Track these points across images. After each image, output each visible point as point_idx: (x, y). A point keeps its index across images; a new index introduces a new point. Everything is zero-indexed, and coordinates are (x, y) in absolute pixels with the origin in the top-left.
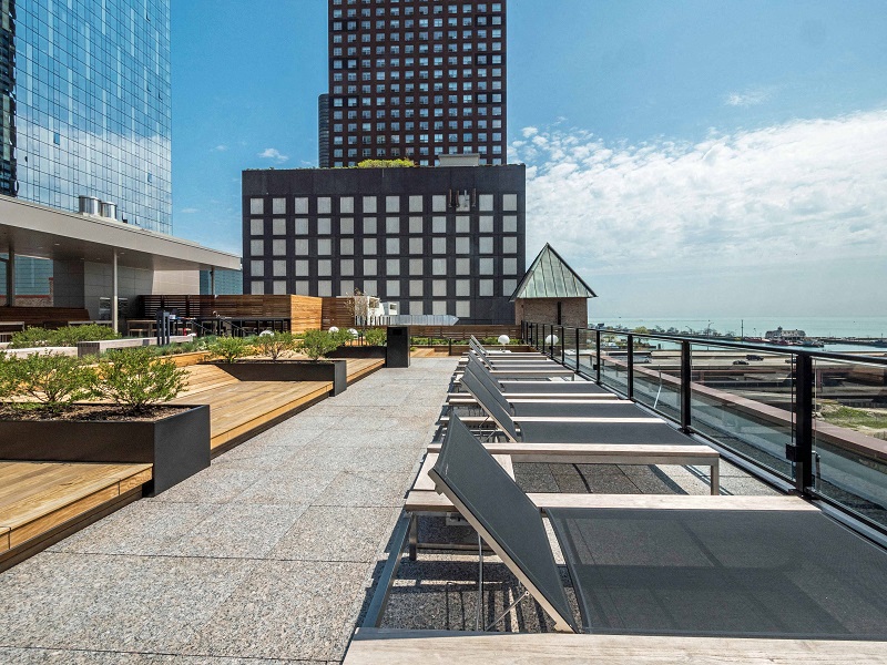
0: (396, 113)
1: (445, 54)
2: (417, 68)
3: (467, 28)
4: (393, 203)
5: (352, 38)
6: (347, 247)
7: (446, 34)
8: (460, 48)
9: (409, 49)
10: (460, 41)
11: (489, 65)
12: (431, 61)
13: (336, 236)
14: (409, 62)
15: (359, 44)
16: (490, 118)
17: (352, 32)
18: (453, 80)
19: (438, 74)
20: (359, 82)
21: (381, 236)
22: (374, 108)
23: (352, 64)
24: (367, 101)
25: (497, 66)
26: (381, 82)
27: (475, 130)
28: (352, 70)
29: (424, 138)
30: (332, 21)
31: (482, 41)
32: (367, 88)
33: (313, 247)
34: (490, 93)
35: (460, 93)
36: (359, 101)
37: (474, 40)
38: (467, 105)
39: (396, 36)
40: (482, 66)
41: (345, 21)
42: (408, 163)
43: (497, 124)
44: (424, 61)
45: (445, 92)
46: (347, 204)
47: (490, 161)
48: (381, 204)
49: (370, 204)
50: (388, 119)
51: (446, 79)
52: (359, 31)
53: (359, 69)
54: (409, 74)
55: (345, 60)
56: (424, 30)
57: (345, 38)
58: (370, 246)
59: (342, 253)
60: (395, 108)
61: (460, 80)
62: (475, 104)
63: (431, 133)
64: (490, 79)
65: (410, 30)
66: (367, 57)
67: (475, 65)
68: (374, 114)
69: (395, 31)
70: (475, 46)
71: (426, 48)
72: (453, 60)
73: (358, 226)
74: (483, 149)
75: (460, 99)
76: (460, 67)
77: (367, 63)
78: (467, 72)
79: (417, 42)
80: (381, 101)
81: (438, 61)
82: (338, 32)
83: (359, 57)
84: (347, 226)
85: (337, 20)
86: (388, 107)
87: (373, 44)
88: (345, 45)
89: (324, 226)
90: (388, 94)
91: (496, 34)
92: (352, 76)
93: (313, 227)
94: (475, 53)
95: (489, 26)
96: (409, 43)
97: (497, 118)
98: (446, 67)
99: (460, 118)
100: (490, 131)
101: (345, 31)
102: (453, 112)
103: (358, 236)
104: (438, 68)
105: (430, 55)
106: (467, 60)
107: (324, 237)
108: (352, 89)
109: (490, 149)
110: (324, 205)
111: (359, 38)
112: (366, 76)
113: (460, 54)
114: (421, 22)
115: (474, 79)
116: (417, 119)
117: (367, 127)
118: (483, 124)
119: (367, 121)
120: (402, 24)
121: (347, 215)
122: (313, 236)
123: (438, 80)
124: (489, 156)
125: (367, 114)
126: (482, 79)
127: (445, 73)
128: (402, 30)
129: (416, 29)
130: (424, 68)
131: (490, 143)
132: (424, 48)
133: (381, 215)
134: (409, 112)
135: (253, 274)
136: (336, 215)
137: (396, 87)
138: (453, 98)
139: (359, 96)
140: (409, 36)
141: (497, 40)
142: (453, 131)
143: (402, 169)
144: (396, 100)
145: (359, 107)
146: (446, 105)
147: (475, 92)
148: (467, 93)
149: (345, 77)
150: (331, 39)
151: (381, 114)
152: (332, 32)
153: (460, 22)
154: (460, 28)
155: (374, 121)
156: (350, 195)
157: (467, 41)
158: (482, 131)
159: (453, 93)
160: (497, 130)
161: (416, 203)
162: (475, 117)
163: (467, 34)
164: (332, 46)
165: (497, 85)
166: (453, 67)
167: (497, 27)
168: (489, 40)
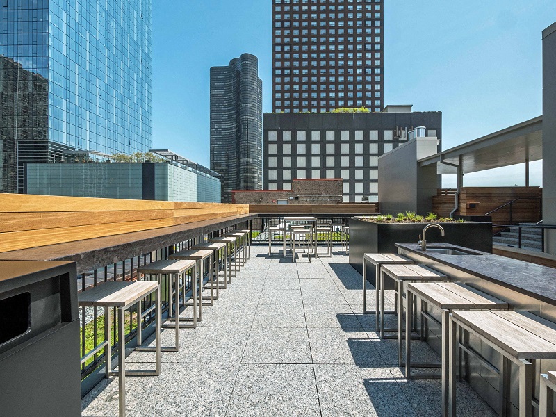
0: (314, 79)
1: (346, 43)
2: (328, 51)
3: (359, 28)
4: (359, 135)
5: (287, 32)
6: (330, 162)
7: (346, 31)
8: (355, 39)
9: (323, 39)
10: (355, 36)
11: (373, 51)
12: (337, 47)
13: (323, 155)
14: (323, 47)
15: (291, 36)
16: (373, 83)
17: (287, 28)
18: (350, 59)
19: (341, 55)
20: (292, 60)
21: (352, 155)
22: (301, 76)
23: (287, 48)
24: (296, 72)
25: (377, 51)
26: (305, 60)
27: (364, 91)
28: (287, 52)
29: (332, 95)
30: (274, 21)
31: (369, 35)
32: (296, 63)
33: (309, 162)
34: (373, 67)
35: (355, 67)
36: (291, 71)
37: (364, 35)
38: (359, 75)
39: (314, 32)
40: (369, 51)
41: (282, 21)
42: (368, 110)
43: (378, 87)
44: (332, 47)
45: (346, 67)
46: (330, 135)
47: (373, 110)
48: (352, 135)
49: (345, 135)
50: (310, 83)
51: (346, 59)
52: (291, 28)
53: (291, 51)
54: (323, 55)
55: (282, 45)
56: (332, 28)
57: (282, 32)
58: (345, 161)
59: (327, 165)
60: (314, 76)
61: (355, 59)
62: (364, 74)
63: (337, 91)
64: (373, 59)
65: (323, 28)
66: (296, 44)
67: (364, 51)
68: (301, 79)
69: (314, 28)
70: (364, 39)
71: (333, 39)
72: (350, 47)
73: (338, 148)
74: (369, 102)
75: (355, 71)
76: (355, 51)
77: (296, 48)
78: (359, 55)
79: (328, 35)
80: (305, 71)
81: (341, 47)
82: (278, 28)
83: (291, 44)
84: (330, 149)
85: (278, 21)
86: (310, 75)
87: (301, 36)
88: (282, 36)
89: (316, 149)
90: (310, 67)
91: (377, 31)
92: (287, 56)
93: (309, 149)
94: (364, 43)
95: (373, 27)
96: (323, 36)
97: (378, 83)
98: (346, 51)
99: (355, 83)
100: (373, 91)
101: (282, 28)
102: (351, 79)
103: (337, 155)
104: (341, 52)
105: (336, 43)
106: (359, 47)
107: (316, 155)
108: (287, 64)
109: (373, 103)
110: (316, 135)
111: (292, 32)
112: (296, 56)
113: (355, 43)
114: (331, 23)
115: (364, 59)
116: (328, 83)
117: (296, 87)
118: (369, 87)
119: (296, 84)
120: (319, 24)
121: (330, 142)
122: (308, 155)
123: (341, 59)
124: (373, 107)
125: (296, 79)
126: (369, 59)
127: (346, 55)
128: (318, 28)
129: (328, 27)
130: (332, 52)
131: (373, 99)
132: (332, 39)
133: (352, 142)
134: (323, 79)
135: (270, 178)
136: (323, 142)
137: (314, 63)
138: (351, 71)
139: (292, 68)
140: (323, 32)
141: (378, 35)
142: (351, 91)
143: (362, 114)
144: (314, 71)
145: (291, 75)
146: (346, 75)
147: (364, 67)
148: (359, 67)
149: (283, 56)
150: (274, 33)
151: (305, 79)
152: (274, 28)
153: (355, 24)
154: (355, 28)
155: (301, 84)
156: (332, 130)
157: (359, 35)
158: (369, 91)
159: (351, 67)
160: (378, 91)
161: (374, 135)
162: (364, 83)
163: (359, 31)
164: (275, 37)
165: (378, 63)
166: (350, 51)
167: (378, 27)
168: (373, 35)
